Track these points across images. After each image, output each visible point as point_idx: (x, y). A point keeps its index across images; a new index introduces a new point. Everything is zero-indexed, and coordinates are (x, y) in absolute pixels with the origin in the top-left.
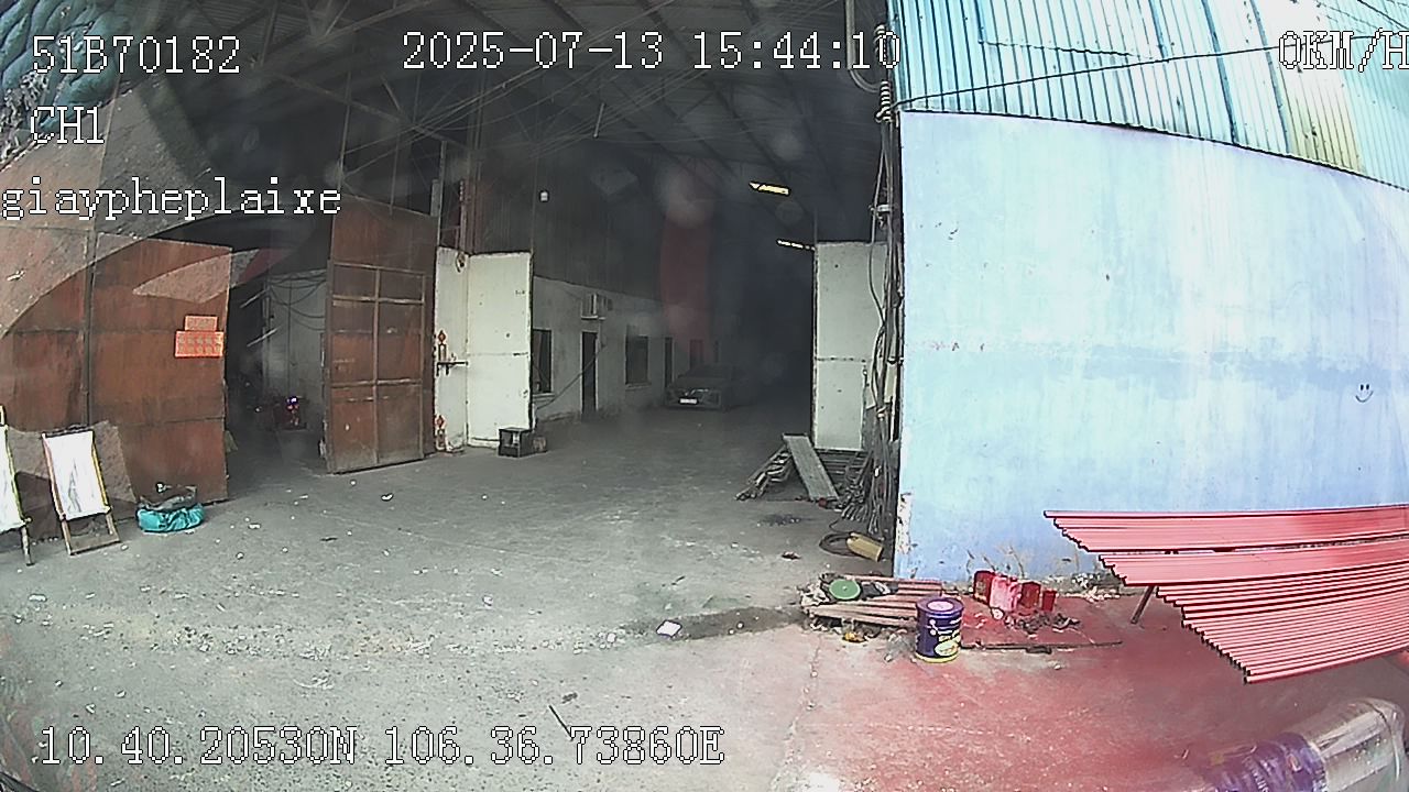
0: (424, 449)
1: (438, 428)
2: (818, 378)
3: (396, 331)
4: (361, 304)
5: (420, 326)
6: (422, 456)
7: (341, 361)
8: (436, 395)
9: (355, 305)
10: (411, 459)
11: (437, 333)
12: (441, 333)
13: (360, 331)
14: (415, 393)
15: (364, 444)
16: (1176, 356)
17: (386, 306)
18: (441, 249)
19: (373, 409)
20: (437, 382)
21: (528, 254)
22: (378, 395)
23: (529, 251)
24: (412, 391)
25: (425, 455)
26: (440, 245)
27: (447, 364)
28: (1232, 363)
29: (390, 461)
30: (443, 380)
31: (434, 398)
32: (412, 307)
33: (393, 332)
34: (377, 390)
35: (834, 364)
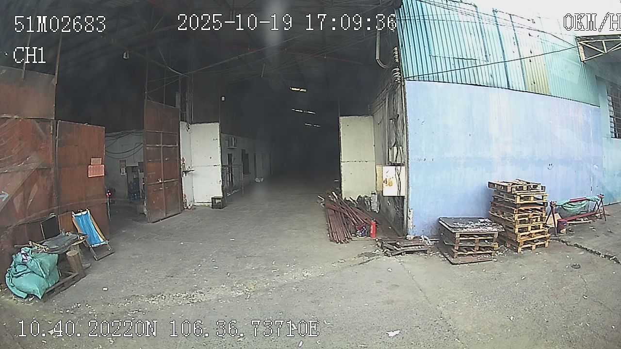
0: (181, 208)
1: (184, 199)
2: (342, 169)
3: (168, 158)
4: (156, 148)
5: (176, 156)
6: (180, 212)
7: (150, 173)
8: (183, 185)
9: (154, 148)
10: (176, 213)
11: (182, 158)
12: (183, 158)
13: (156, 160)
14: (176, 185)
15: (161, 208)
16: (491, 159)
17: (166, 148)
18: (181, 122)
19: (162, 194)
20: (183, 179)
21: (218, 123)
22: (164, 188)
23: (218, 122)
24: (176, 184)
25: (181, 211)
26: (181, 121)
27: (186, 172)
28: (508, 160)
29: (170, 215)
30: (185, 179)
31: (182, 186)
32: (173, 148)
33: (168, 160)
34: (164, 185)
35: (349, 164)
